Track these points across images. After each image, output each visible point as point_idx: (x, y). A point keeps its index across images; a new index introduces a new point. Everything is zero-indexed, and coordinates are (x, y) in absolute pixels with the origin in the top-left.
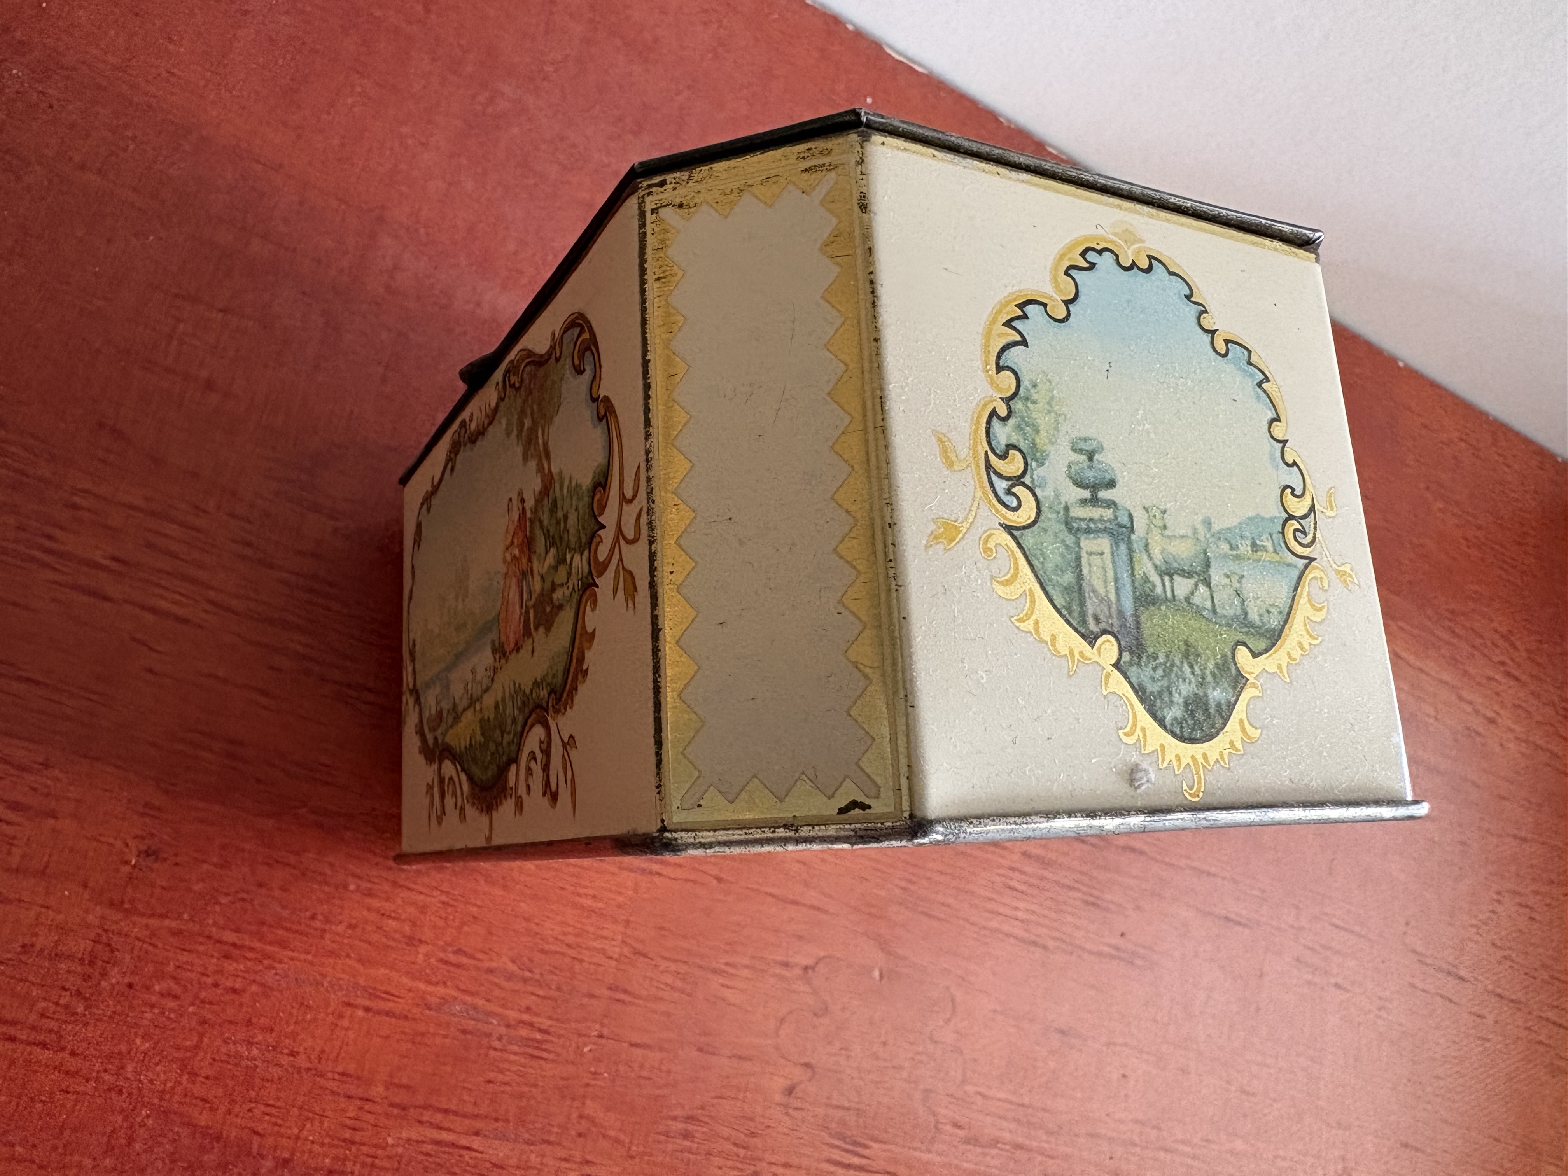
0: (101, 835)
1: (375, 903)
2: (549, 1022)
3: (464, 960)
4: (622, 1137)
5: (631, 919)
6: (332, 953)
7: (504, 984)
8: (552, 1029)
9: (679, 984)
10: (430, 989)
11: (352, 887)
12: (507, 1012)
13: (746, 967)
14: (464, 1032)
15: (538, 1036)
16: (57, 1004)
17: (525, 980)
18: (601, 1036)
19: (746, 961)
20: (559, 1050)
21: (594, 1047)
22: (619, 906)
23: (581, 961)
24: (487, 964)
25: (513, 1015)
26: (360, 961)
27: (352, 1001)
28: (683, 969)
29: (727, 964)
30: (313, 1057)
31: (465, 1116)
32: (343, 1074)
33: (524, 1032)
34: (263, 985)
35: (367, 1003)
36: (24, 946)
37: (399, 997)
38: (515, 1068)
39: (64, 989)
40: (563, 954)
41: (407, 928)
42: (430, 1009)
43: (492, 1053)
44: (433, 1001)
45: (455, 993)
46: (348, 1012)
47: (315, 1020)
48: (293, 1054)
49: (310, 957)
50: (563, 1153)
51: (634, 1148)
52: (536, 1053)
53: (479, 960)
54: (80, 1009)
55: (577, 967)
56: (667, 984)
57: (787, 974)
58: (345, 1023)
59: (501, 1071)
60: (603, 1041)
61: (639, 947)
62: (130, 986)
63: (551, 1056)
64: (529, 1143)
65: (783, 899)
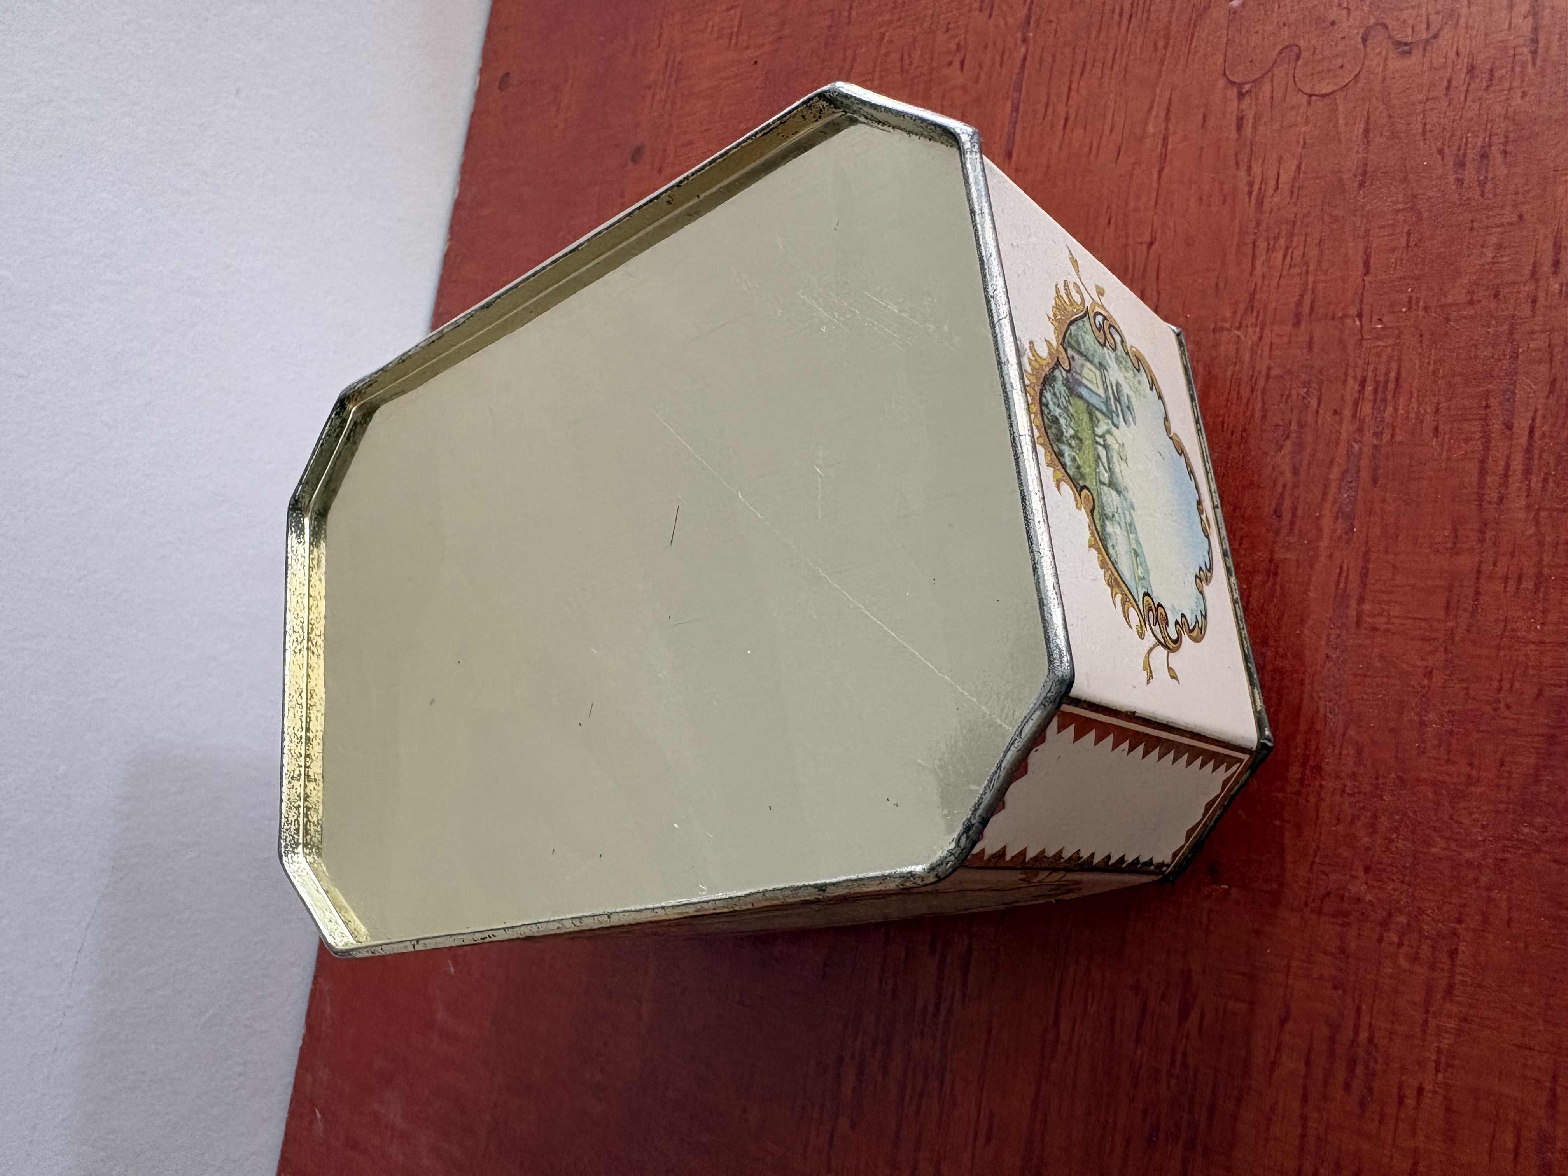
0: (1201, 923)
2: (1351, 382)
3: (1287, 504)
4: (1493, 240)
5: (1212, 326)
6: (1300, 655)
7: (1309, 449)
8: (1359, 376)
9: (1282, 242)
10: (1326, 533)
12: (1344, 435)
13: (1250, 168)
14: (1375, 481)
15: (1369, 388)
16: (1400, 944)
17: (1301, 425)
18: (1360, 315)
19: (1242, 173)
20: (1384, 358)
21: (1375, 318)
23: (1269, 369)
24: (1288, 476)
25: (1347, 429)
27: (1354, 619)
28: (1262, 245)
29: (1250, 193)
30: (1430, 648)
31: (1487, 449)
32: (1447, 608)
33: (1367, 408)
34: (1346, 727)
35: (1353, 603)
36: (1335, 988)
37: (1341, 568)
38: (1415, 405)
39: (1380, 940)
40: (1264, 393)
42: (1353, 526)
43: (1398, 438)
44: (1340, 526)
45: (1328, 505)
46: (1366, 620)
47: (1382, 657)
48: (1429, 674)
49: (1307, 679)
50: (1526, 310)
51: (1505, 220)
52: (1391, 385)
53: (1284, 486)
54: (1402, 919)
55: (1277, 371)
56: (1285, 256)
57: (1250, 116)
58: (1380, 622)
59: (1421, 419)
60: (1366, 308)
61: (1242, 306)
62: (1367, 869)
63: (1394, 366)
64: (1515, 356)
65: (1163, 158)
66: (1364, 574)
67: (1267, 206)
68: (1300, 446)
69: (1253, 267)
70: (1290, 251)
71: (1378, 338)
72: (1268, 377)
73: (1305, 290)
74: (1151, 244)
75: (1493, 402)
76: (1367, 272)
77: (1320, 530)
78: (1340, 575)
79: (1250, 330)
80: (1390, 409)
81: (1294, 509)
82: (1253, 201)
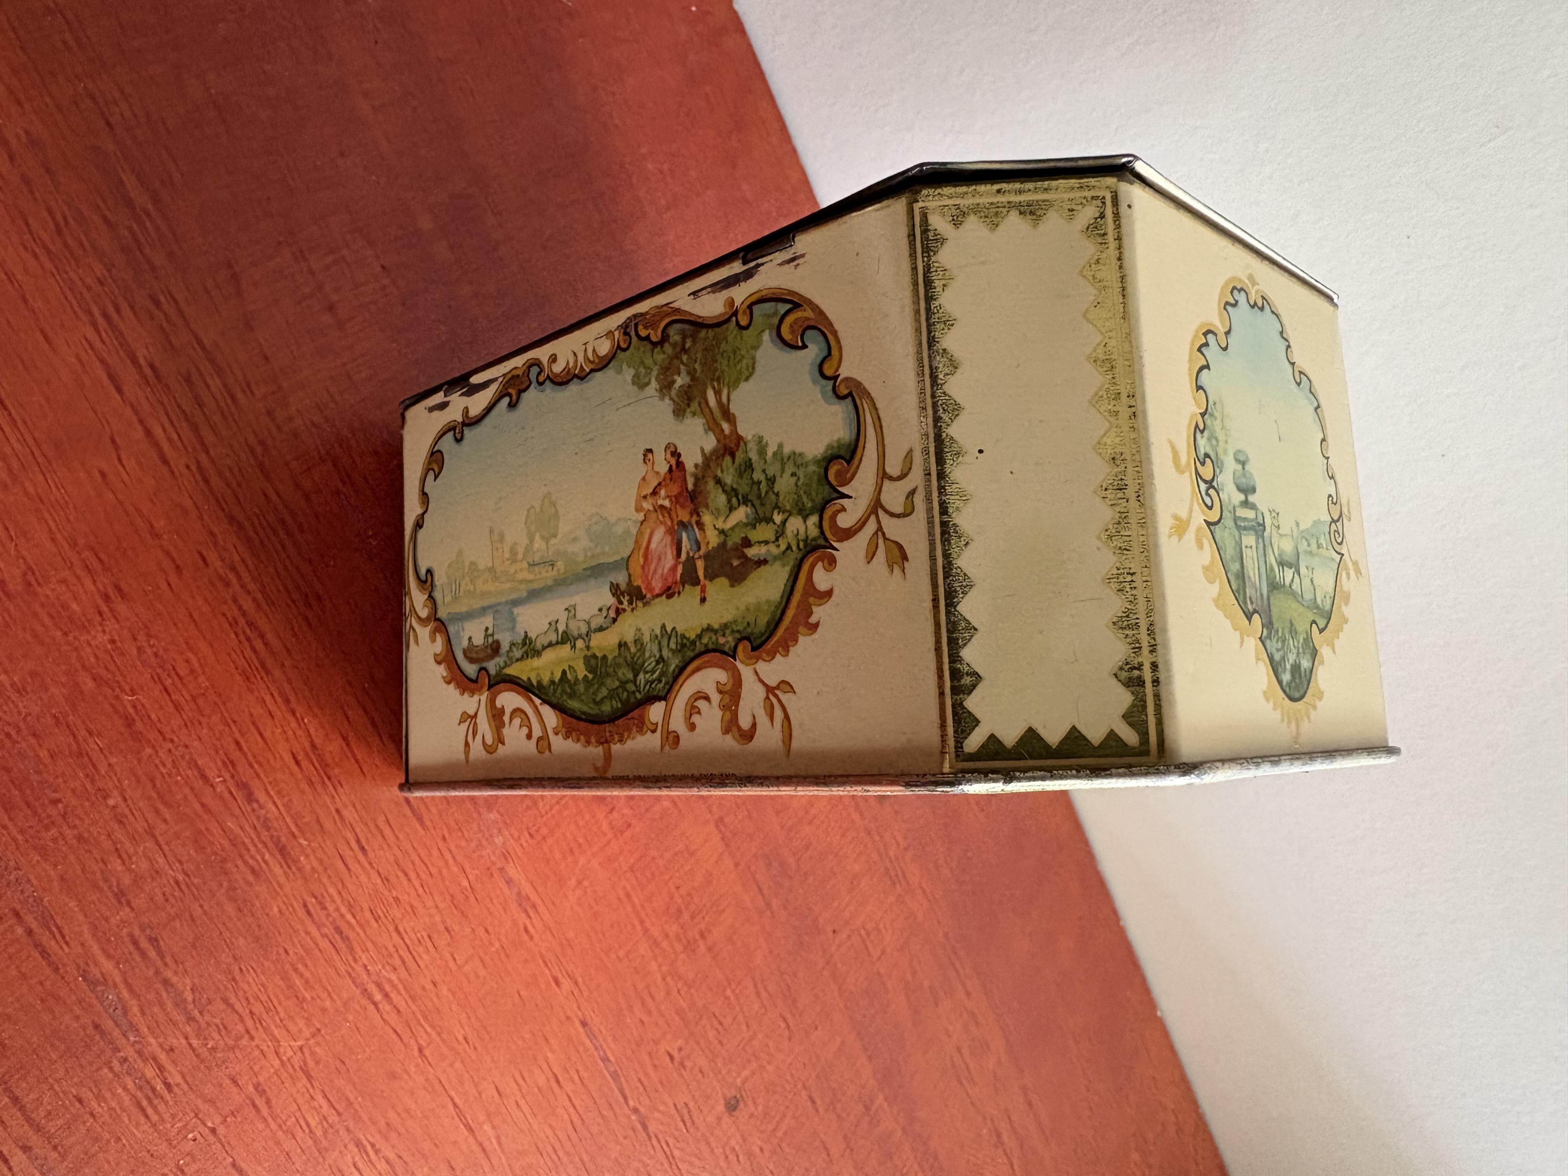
66: (44, 953)
67: (352, 1147)
68: (180, 1003)
69: (325, 1097)
70: (307, 1131)
71: (185, 1126)
72: (248, 1032)
73: (271, 1114)
74: (420, 1050)
75: (54, 1155)
76: (234, 1165)
77: (109, 956)
78: (63, 937)
79: (290, 1053)
80: (130, 1085)
81: (143, 953)
82: (365, 1142)
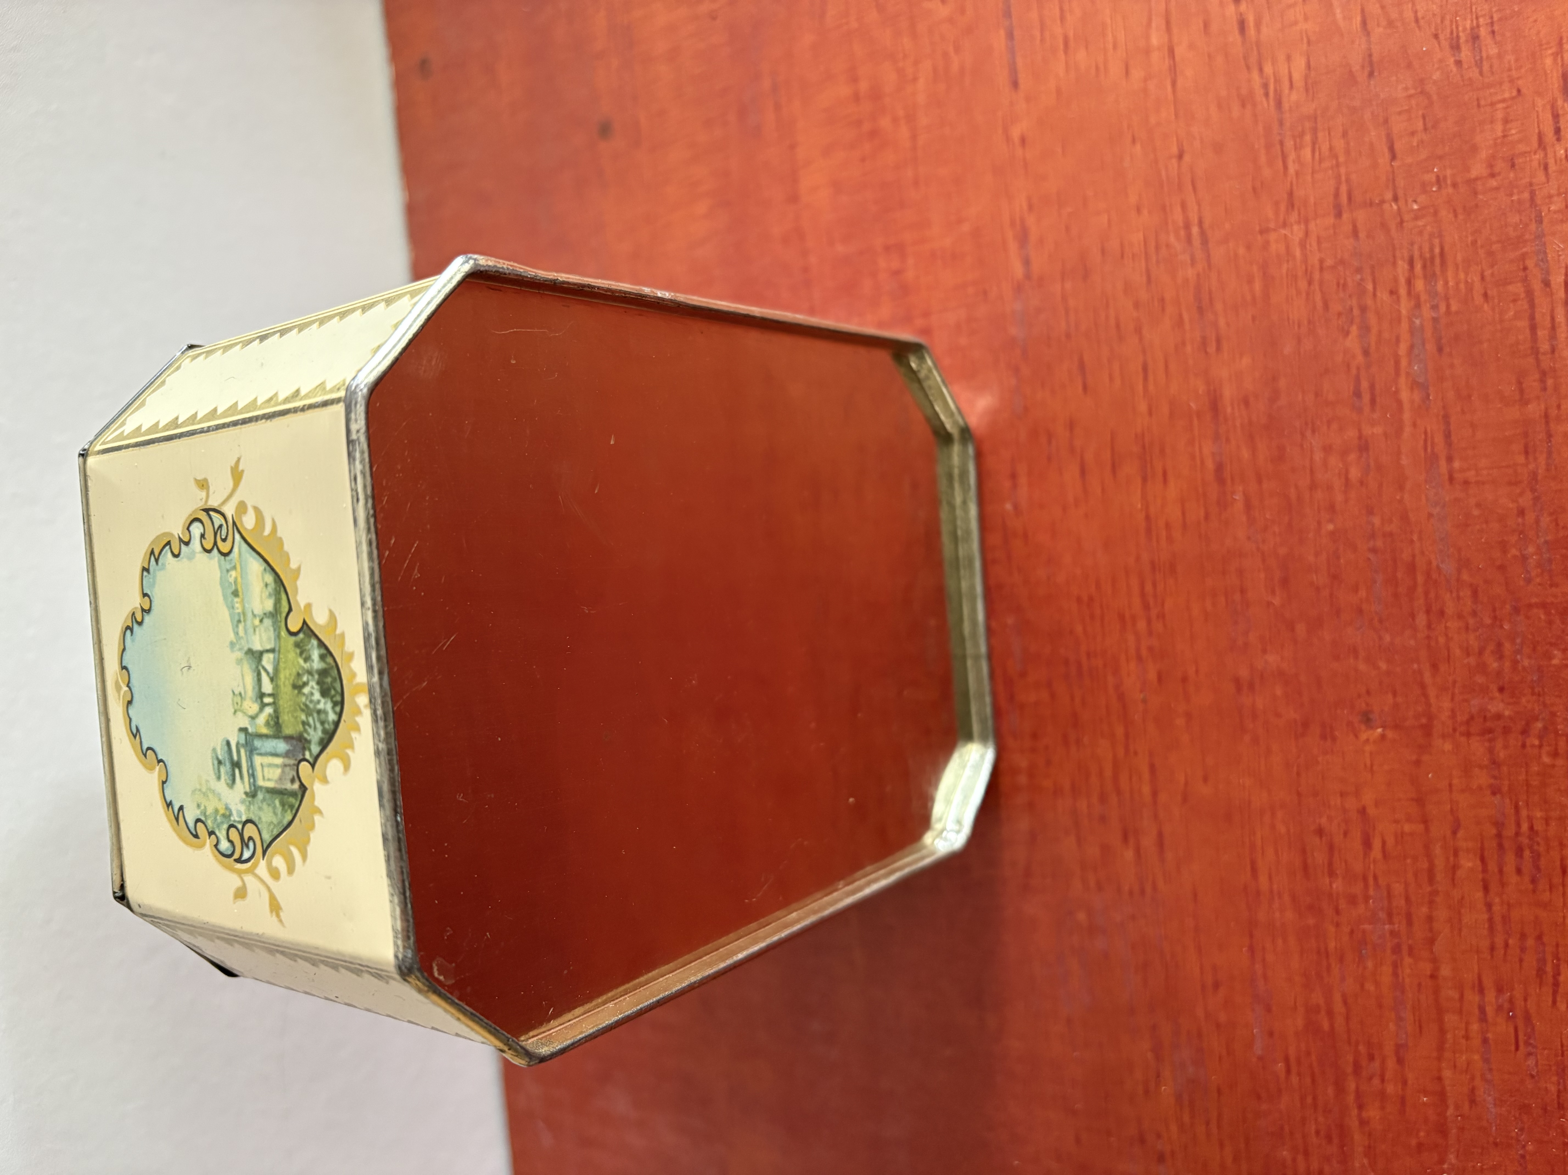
0: (1365, 765)
1: (1339, 498)
2: (1400, 263)
3: (1365, 385)
4: (1500, 115)
5: (1257, 228)
6: (1405, 518)
7: (1374, 331)
8: (1406, 255)
9: (1308, 138)
10: (1406, 406)
11: (1331, 527)
12: (1404, 312)
13: (1261, 70)
14: (1440, 350)
15: (1418, 267)
16: (1541, 746)
17: (1363, 309)
18: (1395, 199)
19: (1255, 75)
20: (1426, 237)
21: (1410, 200)
22: (1249, 247)
23: (1321, 261)
24: (1360, 358)
25: (1405, 307)
26: (1401, 488)
27: (1447, 477)
28: (1289, 144)
29: (1267, 95)
30: (1518, 491)
31: (1532, 305)
32: (1527, 453)
33: (1420, 285)
34: (1459, 571)
35: (1443, 463)
36: (1494, 793)
37: (1426, 433)
38: (1462, 276)
39: (1524, 746)
40: (1321, 283)
41: (1352, 457)
42: (1428, 395)
43: (1454, 308)
44: (1417, 396)
45: (1402, 379)
46: (1457, 476)
47: (1478, 505)
48: (1521, 512)
49: (1415, 537)
50: (1541, 177)
51: (1506, 96)
52: (1437, 261)
53: (1358, 369)
54: (1540, 725)
55: (1329, 262)
56: (1313, 152)
57: (1251, 20)
58: (1471, 475)
59: (1470, 288)
60: (1400, 193)
61: (1283, 207)
62: (1501, 690)
63: (1436, 241)
64: (1540, 221)
65: (1173, 69)
66: (1448, 435)
67: (1286, 106)
68: (1365, 329)
69: (1286, 168)
70: (1317, 146)
71: (1416, 218)
72: (1321, 269)
73: (1339, 183)
74: (1180, 156)
75: (1530, 263)
76: (1394, 157)
77: (1400, 403)
78: (1426, 441)
79: (1295, 227)
80: (1441, 283)
81: (1372, 387)
82: (1272, 103)
